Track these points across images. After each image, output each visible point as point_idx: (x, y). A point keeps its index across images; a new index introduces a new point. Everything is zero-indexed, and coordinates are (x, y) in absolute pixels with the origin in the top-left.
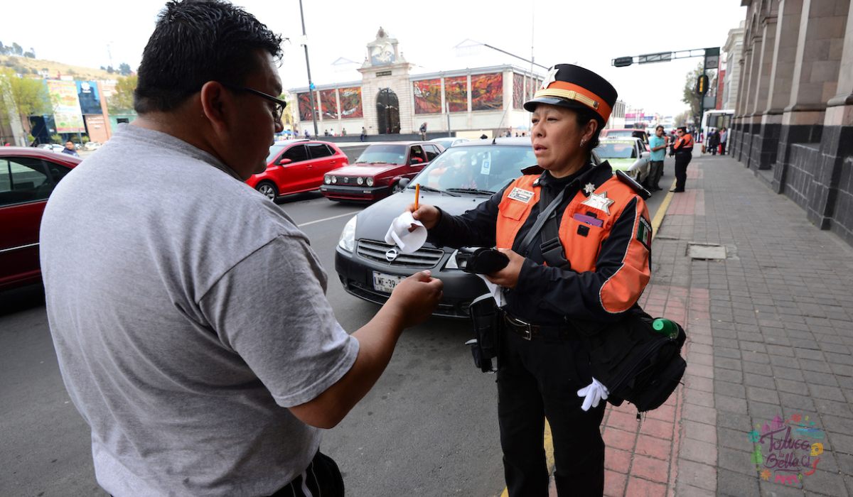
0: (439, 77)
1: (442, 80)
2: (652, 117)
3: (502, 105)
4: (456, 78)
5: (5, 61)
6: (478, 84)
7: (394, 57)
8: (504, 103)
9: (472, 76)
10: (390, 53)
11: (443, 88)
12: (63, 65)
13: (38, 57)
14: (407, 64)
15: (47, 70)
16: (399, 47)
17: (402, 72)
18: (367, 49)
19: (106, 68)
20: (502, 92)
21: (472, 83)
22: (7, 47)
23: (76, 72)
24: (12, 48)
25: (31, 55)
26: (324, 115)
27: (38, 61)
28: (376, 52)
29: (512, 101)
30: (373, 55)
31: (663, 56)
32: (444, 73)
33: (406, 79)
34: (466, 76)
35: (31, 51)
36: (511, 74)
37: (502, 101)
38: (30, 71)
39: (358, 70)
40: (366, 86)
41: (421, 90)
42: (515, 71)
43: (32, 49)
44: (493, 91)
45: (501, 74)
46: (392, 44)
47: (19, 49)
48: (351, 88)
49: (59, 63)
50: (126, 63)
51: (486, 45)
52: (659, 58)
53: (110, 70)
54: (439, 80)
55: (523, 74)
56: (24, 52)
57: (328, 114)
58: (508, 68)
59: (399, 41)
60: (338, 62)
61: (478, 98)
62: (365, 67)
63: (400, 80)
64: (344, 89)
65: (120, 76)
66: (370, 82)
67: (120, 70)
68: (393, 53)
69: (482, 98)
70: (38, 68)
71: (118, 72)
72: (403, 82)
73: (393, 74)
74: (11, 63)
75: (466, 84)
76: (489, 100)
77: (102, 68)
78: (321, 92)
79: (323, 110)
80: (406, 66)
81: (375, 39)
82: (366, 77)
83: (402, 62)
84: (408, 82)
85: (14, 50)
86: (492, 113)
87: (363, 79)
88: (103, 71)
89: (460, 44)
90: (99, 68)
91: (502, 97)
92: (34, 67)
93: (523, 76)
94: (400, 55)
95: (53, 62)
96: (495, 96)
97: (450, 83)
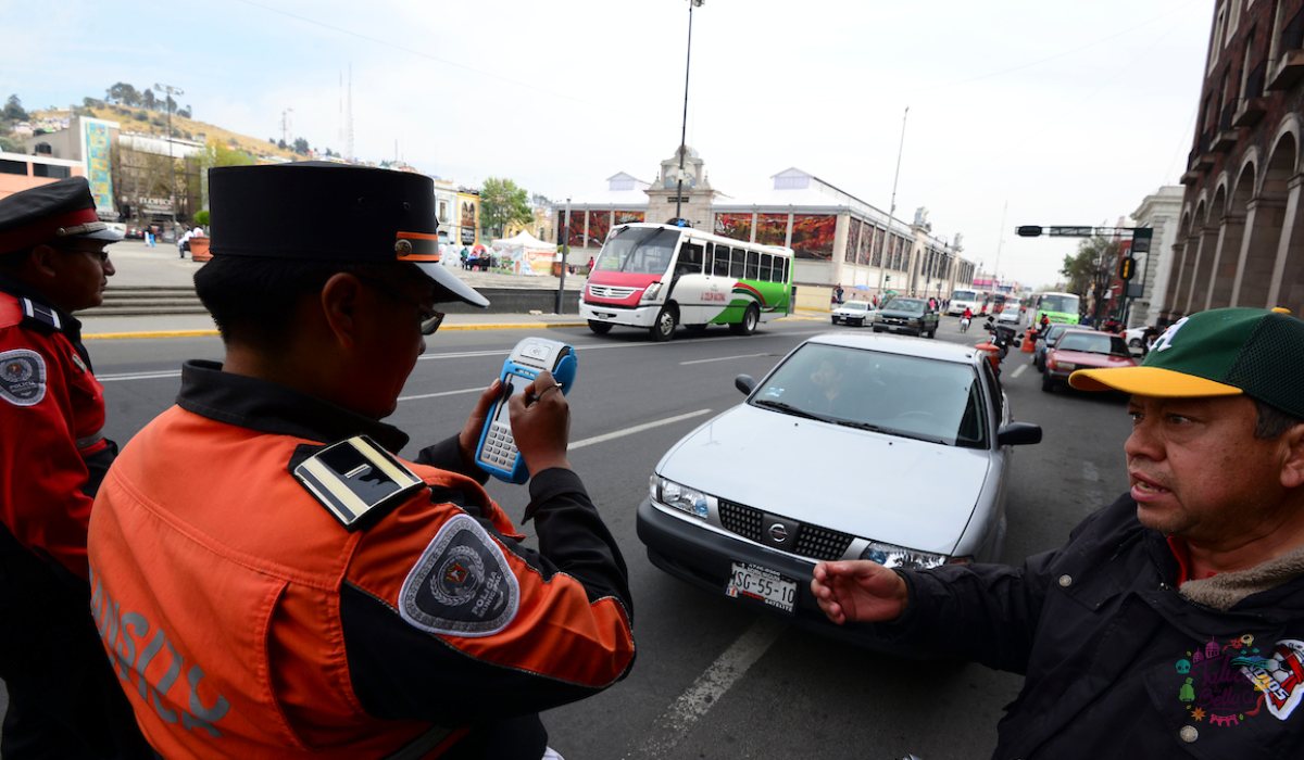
0: (750, 212)
1: (755, 216)
2: (1010, 288)
3: (831, 255)
4: (772, 215)
5: (154, 119)
6: (801, 226)
7: (695, 181)
8: (834, 253)
9: (795, 215)
10: (691, 175)
11: (754, 225)
12: (225, 132)
13: (194, 118)
14: (712, 191)
15: (203, 135)
16: (704, 169)
17: (702, 200)
18: (660, 167)
19: (277, 141)
20: (833, 239)
21: (794, 224)
22: (158, 101)
23: (240, 142)
24: (163, 103)
25: (186, 114)
26: (590, 242)
27: (194, 123)
28: (670, 173)
29: (844, 252)
30: (668, 175)
31: (1081, 231)
32: (759, 208)
33: (706, 209)
34: (787, 215)
35: (186, 110)
36: (848, 218)
37: (831, 250)
38: (183, 134)
39: (646, 191)
40: (652, 211)
41: (725, 225)
42: (853, 215)
43: (188, 106)
44: (821, 237)
45: (835, 217)
46: (696, 165)
47: (171, 104)
48: (630, 213)
49: (218, 129)
50: (303, 138)
51: (815, 178)
52: (1075, 232)
53: (282, 145)
54: (750, 215)
55: (860, 218)
56: (178, 109)
57: (596, 240)
58: (845, 210)
59: (705, 162)
60: (617, 178)
61: (799, 244)
62: (654, 188)
63: (699, 209)
64: (622, 212)
65: (294, 154)
66: (658, 208)
67: (294, 146)
68: (694, 175)
69: (805, 244)
70: (193, 132)
71: (292, 149)
72: (703, 212)
73: (691, 201)
74: (161, 121)
75: (786, 224)
76: (814, 246)
77: (272, 141)
78: (591, 213)
79: (589, 235)
80: (709, 193)
81: (673, 156)
82: (654, 201)
83: (705, 188)
84: (708, 213)
85: (167, 105)
86: (816, 263)
87: (650, 203)
88: (272, 145)
89: (783, 172)
90: (267, 140)
91: (832, 245)
92: (188, 130)
93: (859, 221)
94: (703, 178)
95: (212, 127)
96: (822, 243)
97: (763, 220)
